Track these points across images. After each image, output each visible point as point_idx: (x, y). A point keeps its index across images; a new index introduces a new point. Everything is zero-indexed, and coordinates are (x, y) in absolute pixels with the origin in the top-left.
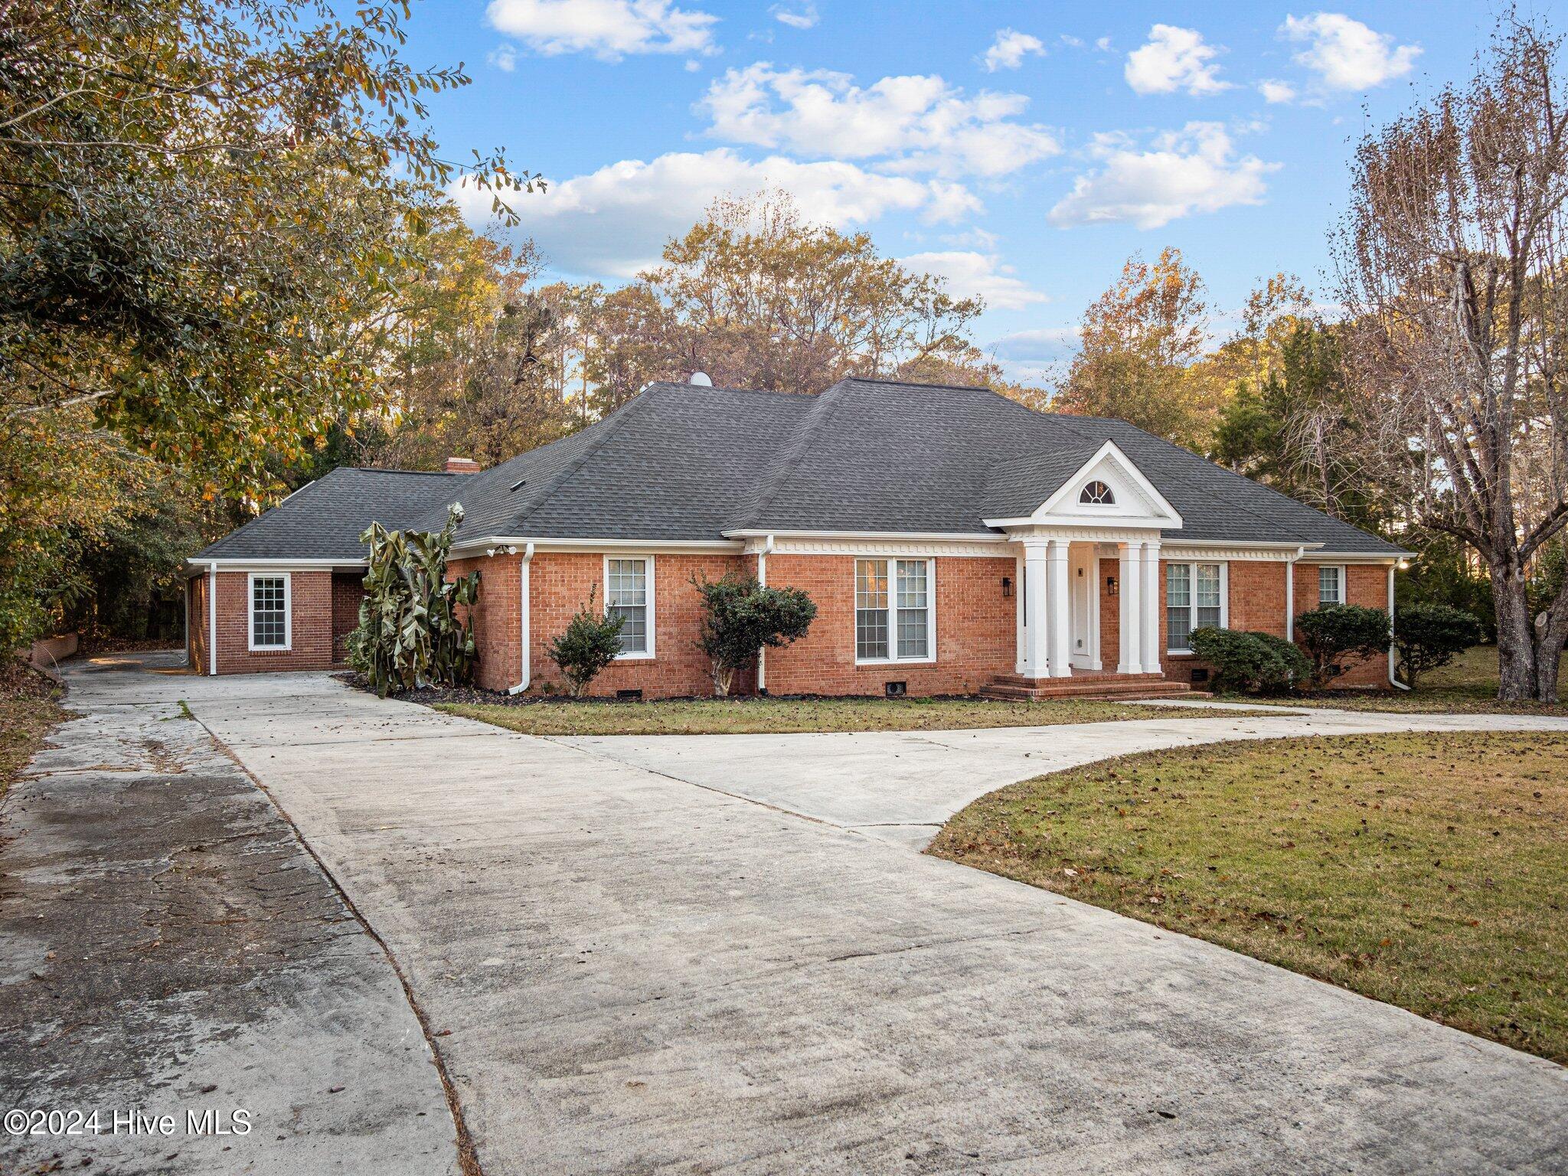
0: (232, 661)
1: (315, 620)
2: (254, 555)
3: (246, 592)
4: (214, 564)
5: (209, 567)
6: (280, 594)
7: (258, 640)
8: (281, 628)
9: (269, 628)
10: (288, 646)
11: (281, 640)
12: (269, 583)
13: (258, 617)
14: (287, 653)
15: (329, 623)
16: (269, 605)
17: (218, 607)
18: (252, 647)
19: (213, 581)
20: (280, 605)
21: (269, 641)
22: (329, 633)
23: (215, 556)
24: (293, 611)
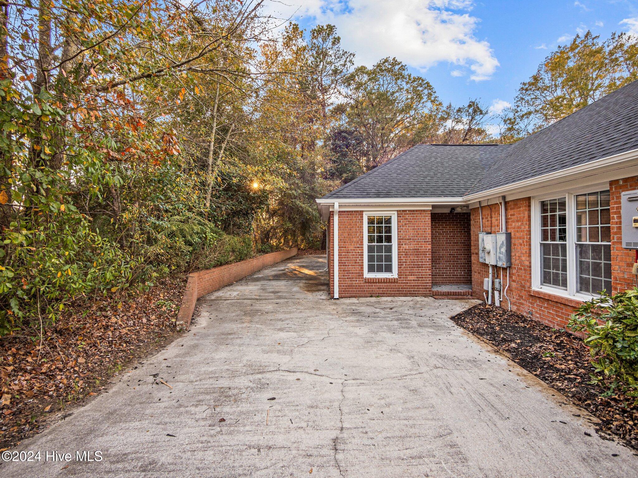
0: (351, 286)
1: (417, 252)
2: (368, 196)
3: (362, 227)
4: (336, 204)
5: (333, 206)
6: (389, 230)
7: (371, 269)
8: (389, 259)
9: (380, 259)
10: (394, 274)
11: (389, 269)
12: (380, 221)
13: (371, 249)
14: (394, 281)
15: (429, 256)
16: (380, 240)
17: (340, 241)
18: (367, 275)
19: (336, 218)
20: (389, 239)
21: (380, 269)
22: (429, 264)
23: (337, 197)
24: (399, 244)
